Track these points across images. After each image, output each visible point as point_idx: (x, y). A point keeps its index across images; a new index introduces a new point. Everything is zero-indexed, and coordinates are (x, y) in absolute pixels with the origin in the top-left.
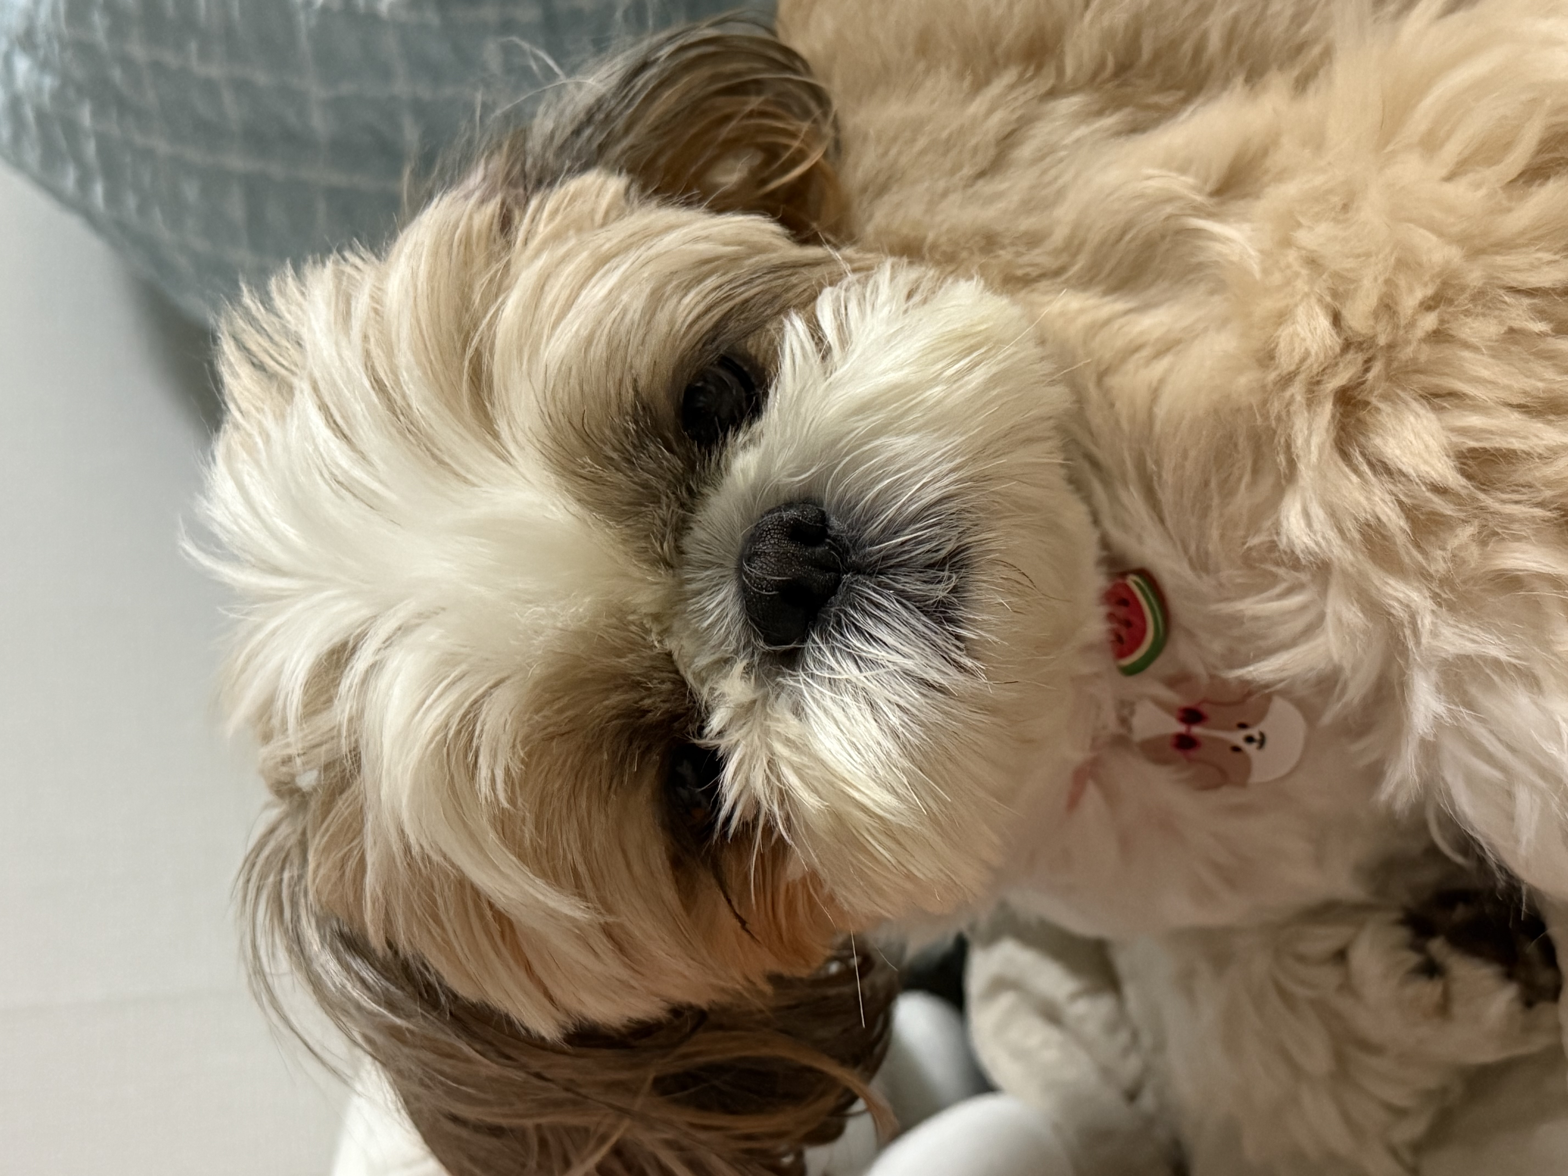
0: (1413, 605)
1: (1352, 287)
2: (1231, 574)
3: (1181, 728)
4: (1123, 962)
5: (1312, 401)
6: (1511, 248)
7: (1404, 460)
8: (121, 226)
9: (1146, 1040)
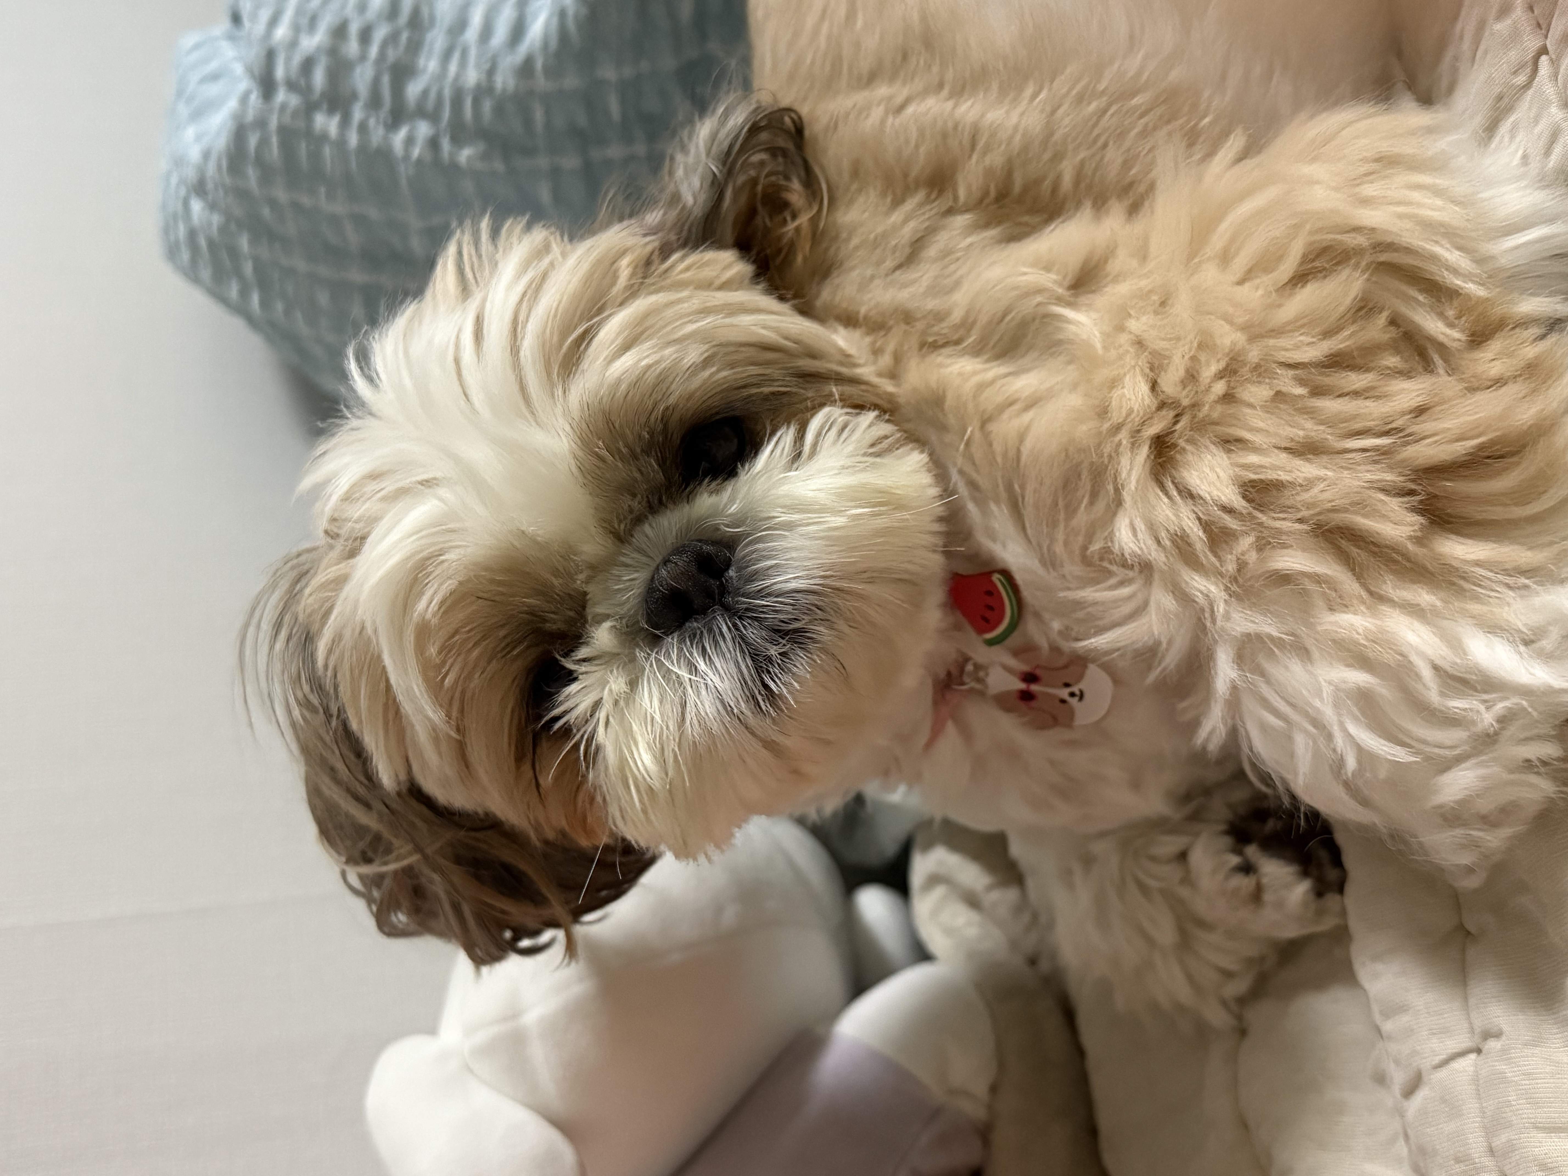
0: (1211, 595)
1: (1166, 361)
2: (1072, 571)
3: (1022, 686)
5: (1134, 445)
6: (1282, 333)
7: (1203, 487)
8: (273, 324)
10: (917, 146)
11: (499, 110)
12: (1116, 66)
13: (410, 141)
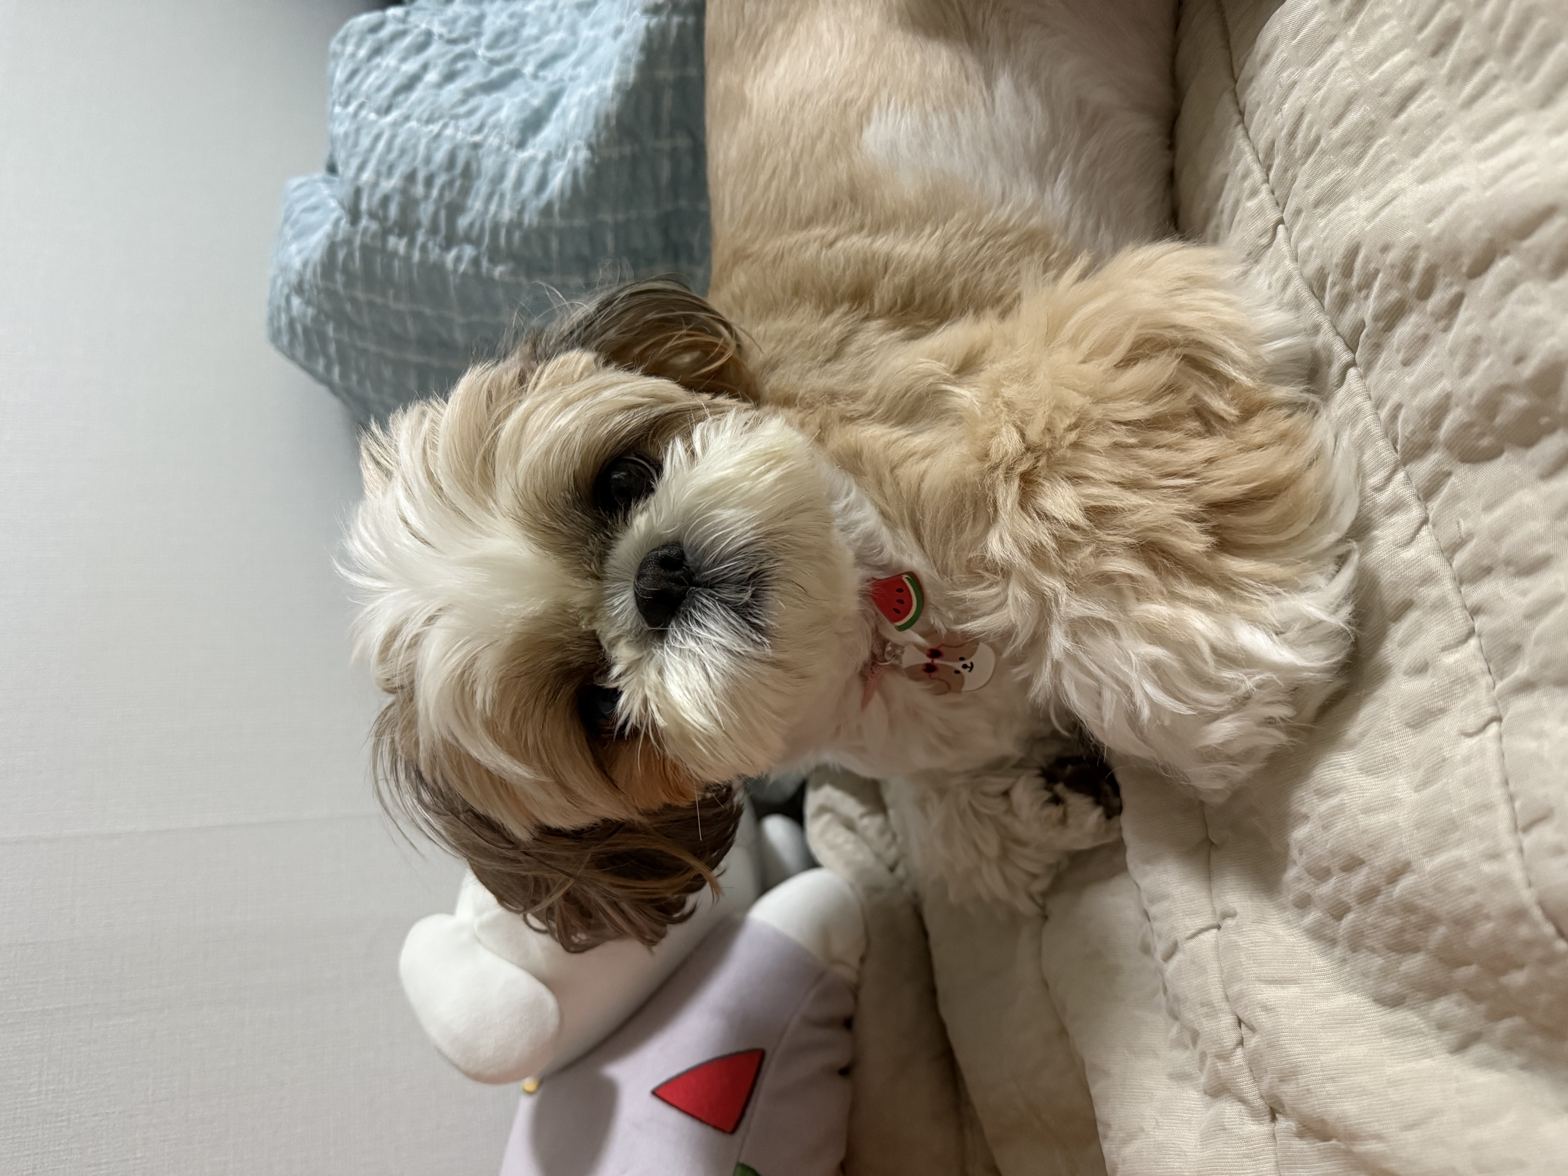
0: (1057, 590)
1: (1030, 418)
2: (959, 576)
3: (928, 660)
4: (889, 797)
5: (1007, 479)
7: (1056, 511)
8: (349, 391)
9: (900, 839)
10: (844, 270)
11: (526, 239)
12: (991, 214)
13: (458, 259)
